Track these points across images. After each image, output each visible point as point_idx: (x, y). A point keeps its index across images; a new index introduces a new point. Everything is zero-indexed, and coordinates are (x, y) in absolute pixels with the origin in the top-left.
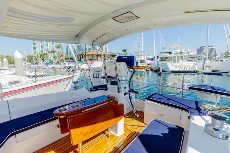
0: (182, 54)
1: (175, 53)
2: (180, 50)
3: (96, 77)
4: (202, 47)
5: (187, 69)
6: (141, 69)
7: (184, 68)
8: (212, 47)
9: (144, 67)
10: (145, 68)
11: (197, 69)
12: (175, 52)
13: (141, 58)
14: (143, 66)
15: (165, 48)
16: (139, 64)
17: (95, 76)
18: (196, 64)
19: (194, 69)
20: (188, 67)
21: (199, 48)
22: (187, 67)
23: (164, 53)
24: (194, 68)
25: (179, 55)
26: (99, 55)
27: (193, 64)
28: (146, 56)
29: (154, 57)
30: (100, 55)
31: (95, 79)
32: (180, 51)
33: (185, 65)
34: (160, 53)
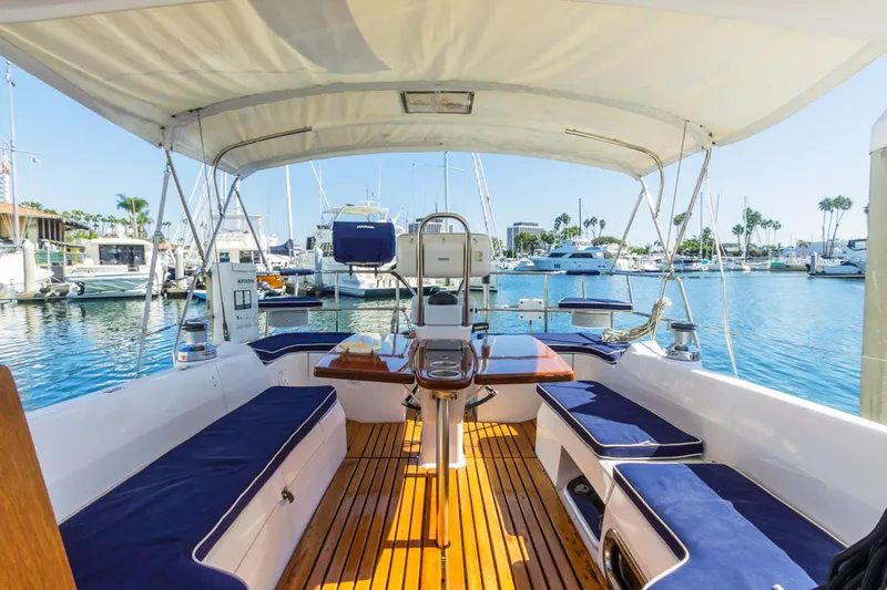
3: (245, 307)
4: (520, 224)
8: (537, 225)
13: (245, 245)
17: (240, 303)
21: (511, 226)
29: (290, 241)
31: (241, 313)
34: (319, 227)
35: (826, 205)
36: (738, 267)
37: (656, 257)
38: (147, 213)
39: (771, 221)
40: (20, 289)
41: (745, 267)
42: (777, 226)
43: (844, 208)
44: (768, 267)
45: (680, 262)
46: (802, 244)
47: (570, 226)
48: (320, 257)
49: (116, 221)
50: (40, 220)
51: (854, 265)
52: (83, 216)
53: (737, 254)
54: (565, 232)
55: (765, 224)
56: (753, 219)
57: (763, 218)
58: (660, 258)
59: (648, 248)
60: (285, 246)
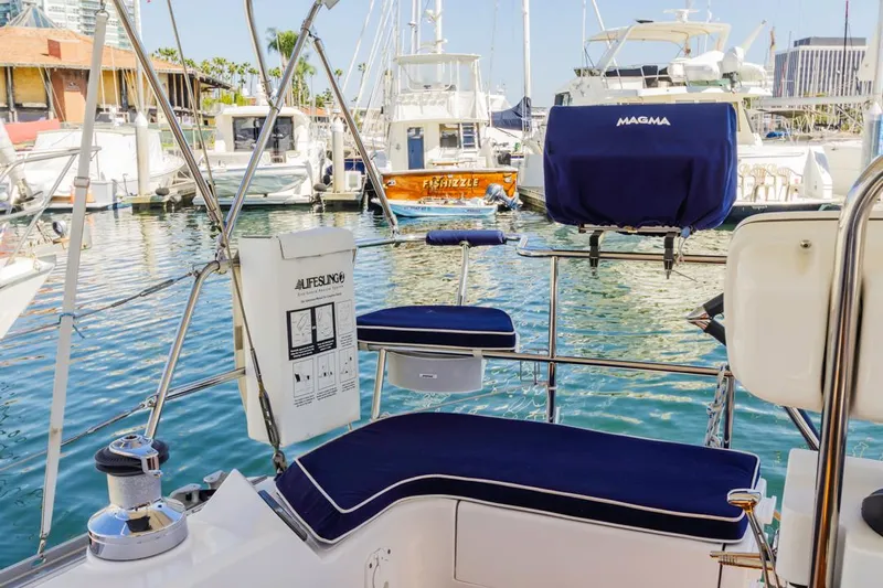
0: (733, 82)
1: (692, 77)
2: (718, 56)
3: (316, 347)
4: (807, 41)
5: (771, 196)
6: (457, 192)
7: (756, 190)
9: (479, 183)
10: (488, 190)
11: (827, 197)
12: (686, 69)
13: (449, 110)
14: (462, 168)
15: (615, 39)
16: (435, 156)
17: (302, 337)
18: (821, 159)
19: (811, 196)
20: (779, 180)
22: (769, 180)
23: (610, 74)
24: (814, 187)
25: (718, 90)
26: (67, 72)
27: (805, 157)
28: (481, 96)
29: (526, 100)
30: (80, 77)
31: (306, 365)
32: (721, 64)
33: (757, 168)
34: (579, 72)
40: (133, 188)
50: (170, 76)
52: (226, 67)
60: (516, 111)
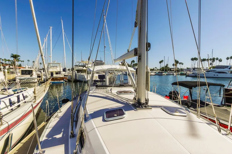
9: (62, 79)
13: (57, 70)
16: (55, 75)
23: (79, 66)
35: (192, 59)
36: (173, 74)
37: (155, 71)
38: (19, 59)
39: (181, 63)
41: (175, 74)
42: (182, 64)
43: (196, 60)
44: (180, 74)
45: (160, 73)
46: (188, 68)
47: (135, 63)
48: (76, 73)
49: (7, 60)
51: (194, 74)
53: (173, 71)
54: (133, 65)
55: (180, 63)
56: (177, 62)
57: (179, 62)
58: (156, 71)
59: (154, 69)
